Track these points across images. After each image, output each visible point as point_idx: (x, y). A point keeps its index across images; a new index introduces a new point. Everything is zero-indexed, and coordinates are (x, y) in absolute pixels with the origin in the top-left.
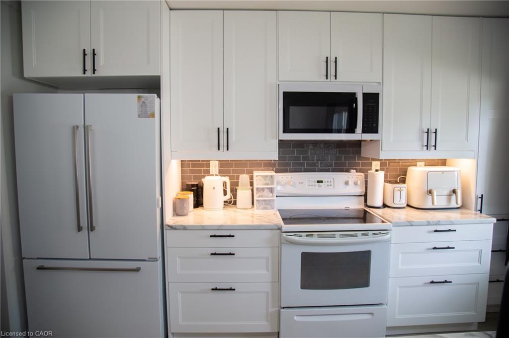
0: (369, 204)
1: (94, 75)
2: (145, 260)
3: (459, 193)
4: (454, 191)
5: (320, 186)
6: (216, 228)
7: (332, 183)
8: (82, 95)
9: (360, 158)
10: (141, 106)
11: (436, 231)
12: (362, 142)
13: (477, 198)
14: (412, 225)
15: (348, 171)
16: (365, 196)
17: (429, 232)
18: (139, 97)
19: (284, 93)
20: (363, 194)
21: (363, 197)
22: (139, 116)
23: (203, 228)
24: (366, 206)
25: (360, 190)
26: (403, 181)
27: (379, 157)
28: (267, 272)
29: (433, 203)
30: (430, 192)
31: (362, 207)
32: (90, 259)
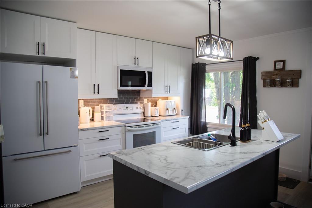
0: (145, 116)
1: (44, 56)
2: (72, 147)
3: (176, 109)
4: (174, 109)
5: (128, 110)
6: (101, 128)
7: (132, 108)
8: (42, 66)
9: (140, 98)
10: (72, 72)
11: (173, 122)
12: (141, 91)
13: (181, 111)
14: (167, 121)
15: (136, 103)
16: (144, 113)
17: (172, 123)
18: (71, 69)
19: (120, 70)
20: (143, 112)
21: (143, 114)
22: (71, 78)
23: (96, 129)
24: (144, 117)
25: (142, 111)
26: (156, 106)
27: (152, 96)
28: (120, 145)
29: (169, 113)
30: (167, 109)
31: (143, 117)
32: (44, 150)
